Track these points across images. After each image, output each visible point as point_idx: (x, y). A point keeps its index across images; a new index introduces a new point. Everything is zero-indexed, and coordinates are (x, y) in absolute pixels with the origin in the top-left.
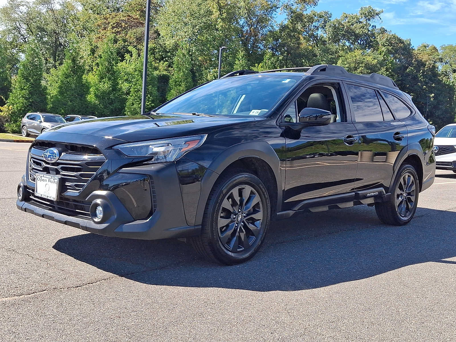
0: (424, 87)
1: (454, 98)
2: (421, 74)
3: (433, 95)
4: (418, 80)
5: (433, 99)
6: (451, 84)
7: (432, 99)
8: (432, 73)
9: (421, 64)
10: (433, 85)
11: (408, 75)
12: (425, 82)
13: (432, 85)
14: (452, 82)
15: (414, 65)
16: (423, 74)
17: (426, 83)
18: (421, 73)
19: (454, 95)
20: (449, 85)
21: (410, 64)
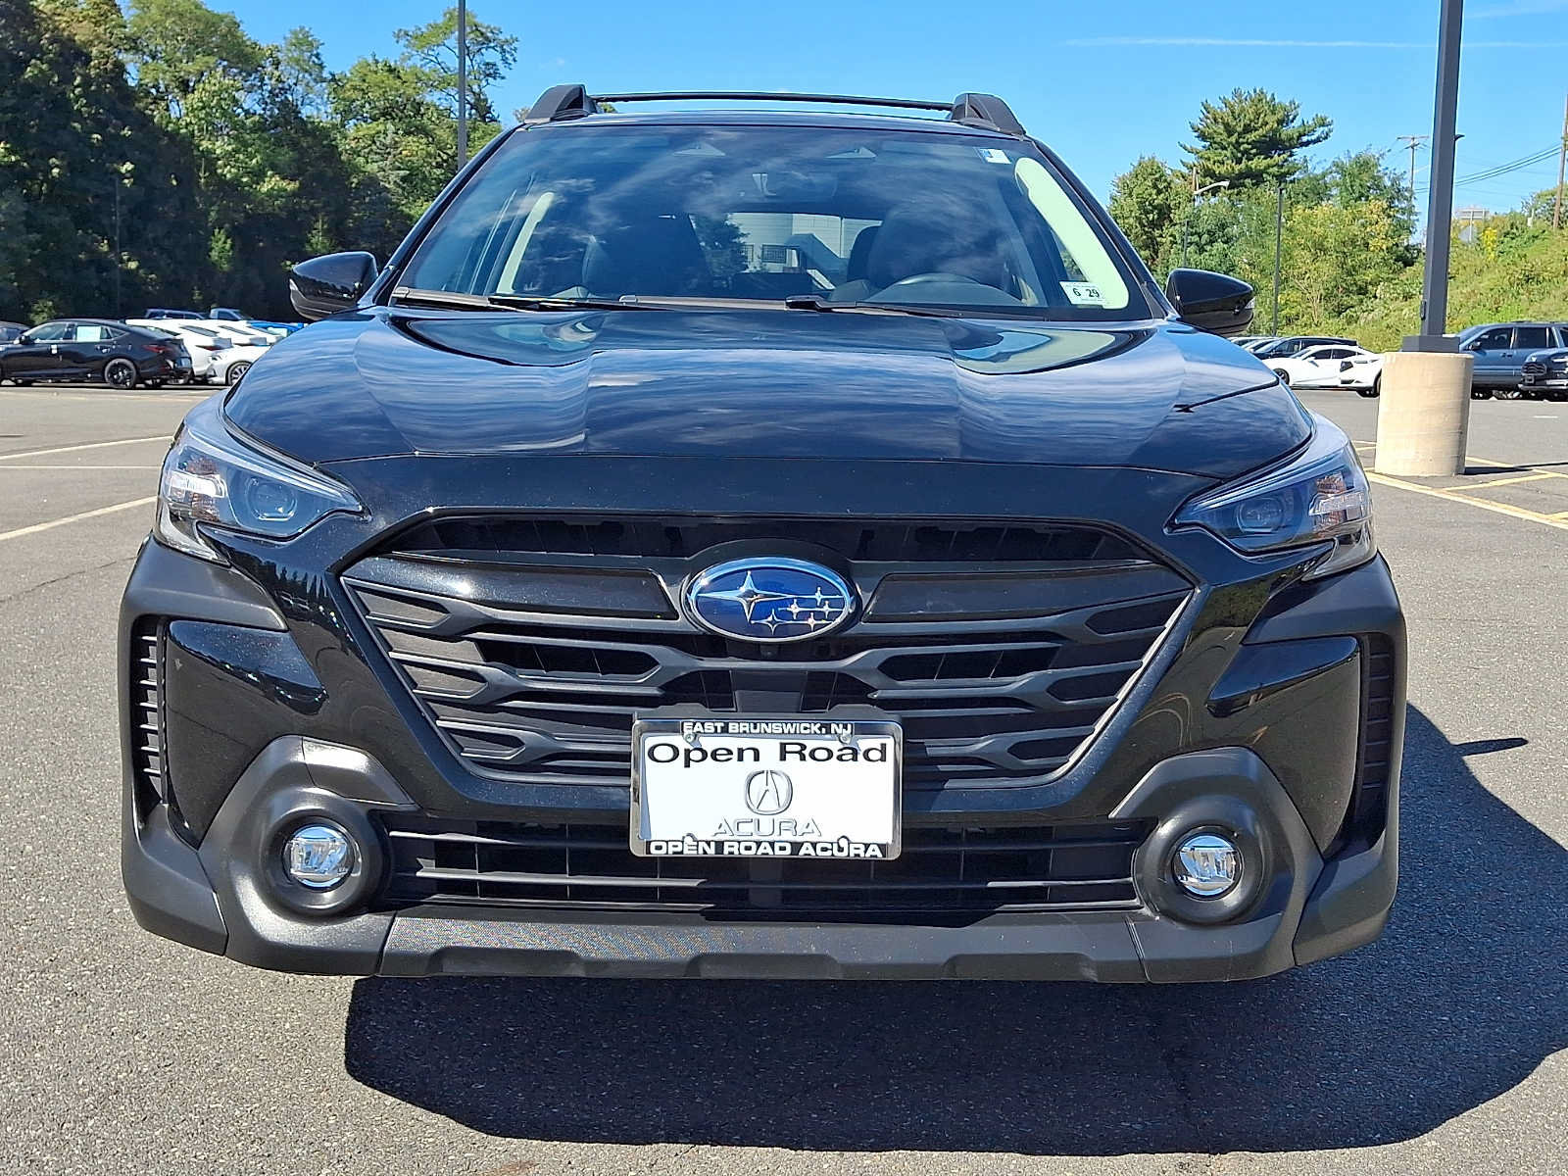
0: (95, 136)
1: (202, 180)
2: (79, 89)
3: (129, 166)
4: (70, 111)
5: (132, 180)
6: (183, 131)
7: (126, 181)
8: (116, 88)
9: (73, 54)
10: (127, 132)
11: (31, 89)
12: (93, 117)
13: (122, 133)
14: (184, 123)
15: (51, 55)
16: (84, 90)
17: (101, 126)
18: (78, 86)
19: (199, 170)
20: (177, 132)
21: (35, 51)
